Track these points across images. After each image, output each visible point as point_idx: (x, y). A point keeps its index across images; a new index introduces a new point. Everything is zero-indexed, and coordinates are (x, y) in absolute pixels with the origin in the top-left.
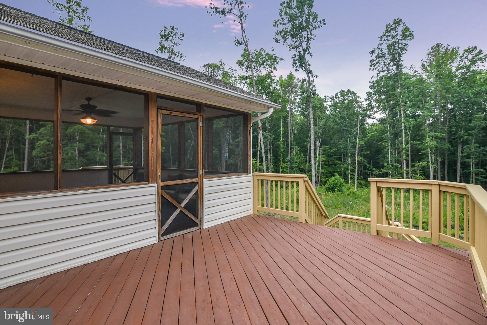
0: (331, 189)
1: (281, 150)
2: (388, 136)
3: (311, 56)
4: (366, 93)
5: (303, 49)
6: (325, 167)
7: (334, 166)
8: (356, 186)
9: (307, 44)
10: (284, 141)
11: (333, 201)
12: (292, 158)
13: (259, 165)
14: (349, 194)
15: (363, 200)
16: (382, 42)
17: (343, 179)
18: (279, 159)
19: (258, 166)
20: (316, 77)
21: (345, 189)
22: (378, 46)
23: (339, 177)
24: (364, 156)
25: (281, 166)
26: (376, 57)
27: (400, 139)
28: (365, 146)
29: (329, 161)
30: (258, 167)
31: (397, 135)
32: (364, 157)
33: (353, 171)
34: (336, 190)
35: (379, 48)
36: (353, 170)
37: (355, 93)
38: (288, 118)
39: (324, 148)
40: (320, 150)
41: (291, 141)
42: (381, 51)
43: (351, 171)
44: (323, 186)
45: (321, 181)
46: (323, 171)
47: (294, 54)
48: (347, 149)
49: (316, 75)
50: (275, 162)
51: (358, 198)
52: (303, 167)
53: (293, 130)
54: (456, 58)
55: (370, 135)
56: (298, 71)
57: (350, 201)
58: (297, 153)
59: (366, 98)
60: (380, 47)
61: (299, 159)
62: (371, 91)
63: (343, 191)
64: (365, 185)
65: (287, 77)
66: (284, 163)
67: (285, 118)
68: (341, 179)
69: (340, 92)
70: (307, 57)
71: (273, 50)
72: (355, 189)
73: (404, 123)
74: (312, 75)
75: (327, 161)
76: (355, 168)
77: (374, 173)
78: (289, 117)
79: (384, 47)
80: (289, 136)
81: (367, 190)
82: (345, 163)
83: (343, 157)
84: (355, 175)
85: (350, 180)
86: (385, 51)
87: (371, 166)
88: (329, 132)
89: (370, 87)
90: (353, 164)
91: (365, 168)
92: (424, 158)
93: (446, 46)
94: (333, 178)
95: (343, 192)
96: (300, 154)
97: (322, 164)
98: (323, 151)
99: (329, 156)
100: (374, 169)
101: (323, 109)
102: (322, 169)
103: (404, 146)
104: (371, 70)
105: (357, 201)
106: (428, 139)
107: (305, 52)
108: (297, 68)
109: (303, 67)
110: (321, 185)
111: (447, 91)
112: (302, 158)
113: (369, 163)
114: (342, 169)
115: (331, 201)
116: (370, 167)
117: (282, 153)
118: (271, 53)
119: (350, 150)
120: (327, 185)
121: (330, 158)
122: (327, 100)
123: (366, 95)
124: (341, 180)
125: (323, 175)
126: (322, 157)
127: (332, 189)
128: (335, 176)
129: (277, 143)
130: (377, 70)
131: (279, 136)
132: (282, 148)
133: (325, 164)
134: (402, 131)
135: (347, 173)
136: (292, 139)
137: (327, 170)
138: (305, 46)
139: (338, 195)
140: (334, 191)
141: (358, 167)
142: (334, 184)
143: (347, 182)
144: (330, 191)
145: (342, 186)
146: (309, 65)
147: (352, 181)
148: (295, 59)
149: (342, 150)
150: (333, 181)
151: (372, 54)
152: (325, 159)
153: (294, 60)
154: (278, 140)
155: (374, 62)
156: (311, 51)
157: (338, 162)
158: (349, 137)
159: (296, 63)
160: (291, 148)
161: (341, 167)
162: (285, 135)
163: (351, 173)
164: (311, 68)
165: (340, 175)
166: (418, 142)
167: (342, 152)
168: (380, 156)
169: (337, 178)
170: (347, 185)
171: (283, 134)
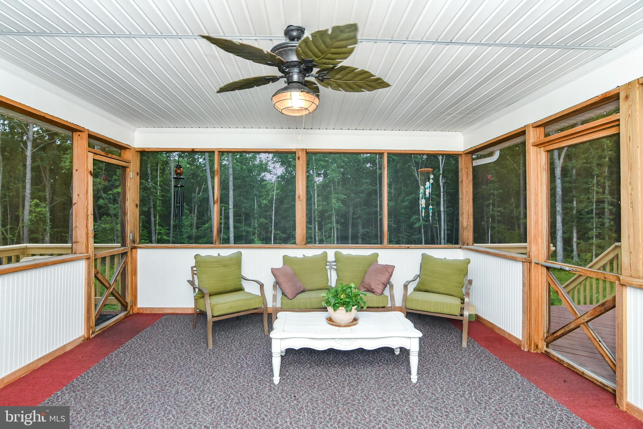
1: (158, 208)
103: (316, 207)
106: (334, 201)
117: (159, 214)
119: (257, 209)
132: (159, 206)
158: (256, 195)
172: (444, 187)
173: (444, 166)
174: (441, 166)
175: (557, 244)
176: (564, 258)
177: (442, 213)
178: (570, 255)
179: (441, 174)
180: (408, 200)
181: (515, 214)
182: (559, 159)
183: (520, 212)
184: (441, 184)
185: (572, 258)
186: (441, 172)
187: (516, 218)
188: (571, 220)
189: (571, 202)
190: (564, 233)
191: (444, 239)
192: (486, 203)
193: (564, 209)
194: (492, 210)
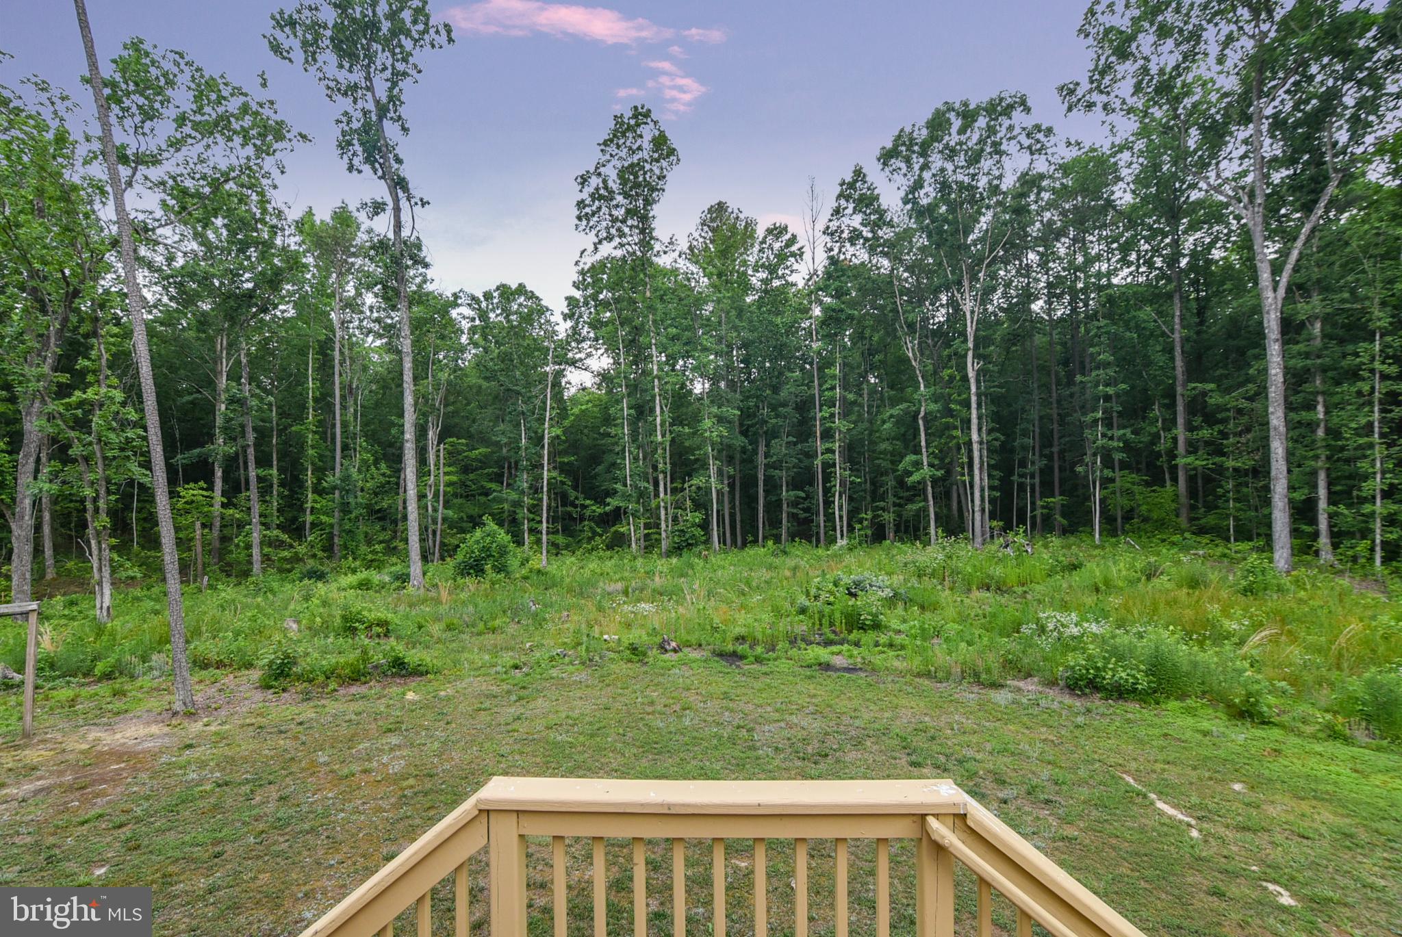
0: (471, 568)
1: (311, 452)
2: (622, 410)
3: (405, 129)
4: (567, 298)
5: (377, 102)
6: (455, 501)
7: (483, 499)
8: (544, 552)
9: (391, 89)
10: (320, 423)
11: (476, 606)
12: (346, 478)
13: (223, 505)
14: (525, 578)
15: (570, 590)
16: (608, 157)
17: (507, 533)
18: (301, 484)
19: (217, 508)
20: (423, 205)
21: (513, 563)
22: (597, 168)
23: (496, 527)
24: (563, 468)
25: (309, 505)
26: (592, 196)
27: (651, 419)
28: (565, 442)
29: (469, 483)
30: (217, 514)
31: (642, 411)
32: (562, 472)
33: (535, 509)
34: (488, 567)
35: (599, 174)
36: (534, 506)
37: (537, 298)
38: (333, 350)
39: (452, 444)
40: (438, 451)
41: (345, 425)
42: (605, 182)
43: (529, 510)
44: (448, 559)
45: (443, 544)
46: (450, 513)
47: (345, 114)
48: (519, 448)
49: (421, 200)
50: (286, 493)
51: (554, 585)
52: (385, 504)
53: (350, 386)
54: (752, 246)
55: (576, 410)
56: (360, 172)
57: (530, 598)
58: (364, 461)
59: (566, 311)
60: (602, 170)
61: (373, 478)
62: (578, 294)
63: (510, 569)
64: (567, 547)
65: (332, 218)
66: (320, 495)
67: (325, 348)
68: (503, 534)
69: (498, 288)
70: (391, 130)
71: (264, 85)
72: (540, 561)
73: (659, 378)
74: (409, 199)
75: (463, 484)
76: (541, 500)
77: (587, 513)
78: (337, 346)
79: (611, 172)
80: (338, 407)
81: (573, 559)
82: (513, 489)
83: (506, 471)
84: (541, 522)
85: (526, 535)
86: (614, 185)
87: (581, 496)
88: (468, 404)
89: (576, 285)
90: (536, 490)
91: (564, 499)
92: (696, 470)
93: (736, 211)
94: (478, 533)
95: (508, 574)
96: (376, 462)
97: (445, 493)
98: (450, 453)
99: (466, 470)
100: (588, 502)
101: (448, 329)
102: (445, 507)
103: (659, 438)
104: (581, 228)
105: (553, 595)
106: (707, 423)
107: (382, 111)
108: (356, 161)
109: (377, 165)
110: (443, 559)
111: (740, 315)
112: (384, 475)
113: (575, 488)
114: (506, 506)
115: (471, 608)
116: (577, 498)
117: (313, 464)
118: (257, 95)
119: (526, 449)
120: (460, 557)
121: (472, 476)
122: (459, 301)
123: (566, 303)
124: (503, 536)
125: (450, 527)
126: (445, 473)
127: (474, 568)
128: (484, 524)
129: (293, 428)
130: (594, 232)
131: (303, 407)
132: (313, 447)
133: (455, 495)
134: (654, 397)
135: (519, 516)
136: (350, 418)
137: (460, 508)
138: (382, 95)
139: (493, 583)
140: (483, 571)
141: (549, 498)
142: (484, 549)
143: (519, 542)
144: (469, 574)
145: (506, 553)
146: (399, 161)
147: (532, 538)
148: (347, 128)
149: (505, 450)
150: (477, 542)
151: (582, 184)
152: (454, 478)
153: (344, 133)
154: (300, 418)
155: (588, 210)
156: (402, 110)
157: (493, 486)
158: (523, 413)
159: (349, 143)
160: (345, 448)
161: (501, 501)
162: (324, 401)
163: (531, 516)
164: (406, 171)
165: (500, 524)
166: (687, 430)
167: (505, 458)
168: (600, 469)
169: (492, 532)
170: (519, 550)
171: (316, 400)
172: (978, 381)
173: (977, 330)
174: (969, 329)
175: (1273, 516)
176: (1293, 555)
177: (976, 447)
178: (1310, 547)
179: (969, 349)
180: (892, 416)
181: (1163, 446)
182: (1275, 290)
183: (1175, 439)
184: (971, 374)
185: (1317, 553)
186: (971, 345)
187: (1167, 455)
188: (1311, 454)
189: (1311, 407)
190: (1292, 488)
191: (983, 510)
192: (1089, 418)
193: (1291, 425)
194: (1104, 435)
